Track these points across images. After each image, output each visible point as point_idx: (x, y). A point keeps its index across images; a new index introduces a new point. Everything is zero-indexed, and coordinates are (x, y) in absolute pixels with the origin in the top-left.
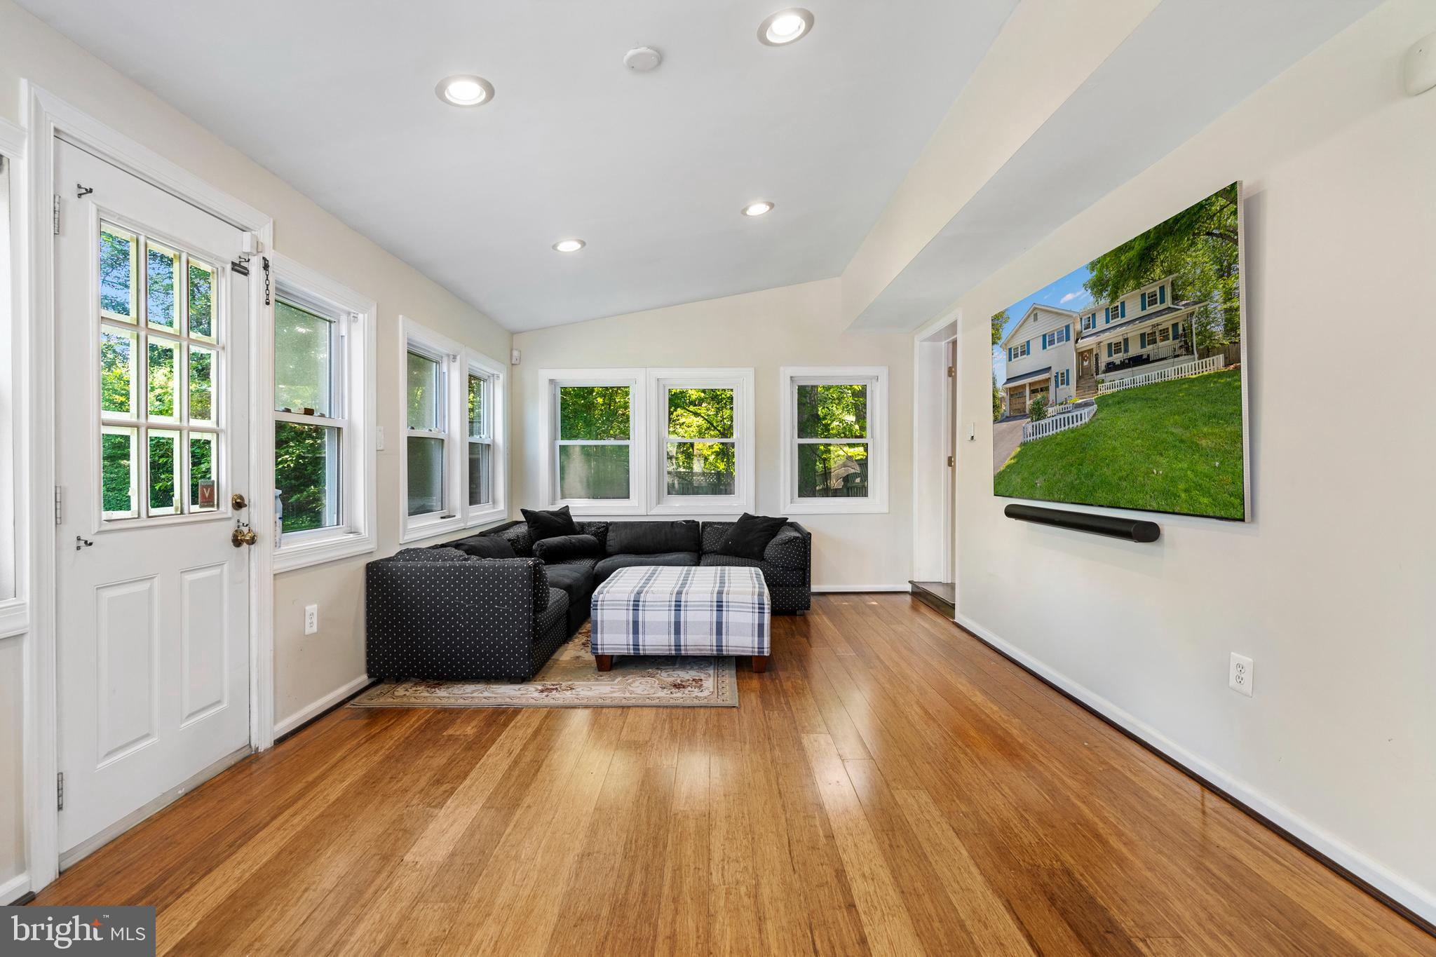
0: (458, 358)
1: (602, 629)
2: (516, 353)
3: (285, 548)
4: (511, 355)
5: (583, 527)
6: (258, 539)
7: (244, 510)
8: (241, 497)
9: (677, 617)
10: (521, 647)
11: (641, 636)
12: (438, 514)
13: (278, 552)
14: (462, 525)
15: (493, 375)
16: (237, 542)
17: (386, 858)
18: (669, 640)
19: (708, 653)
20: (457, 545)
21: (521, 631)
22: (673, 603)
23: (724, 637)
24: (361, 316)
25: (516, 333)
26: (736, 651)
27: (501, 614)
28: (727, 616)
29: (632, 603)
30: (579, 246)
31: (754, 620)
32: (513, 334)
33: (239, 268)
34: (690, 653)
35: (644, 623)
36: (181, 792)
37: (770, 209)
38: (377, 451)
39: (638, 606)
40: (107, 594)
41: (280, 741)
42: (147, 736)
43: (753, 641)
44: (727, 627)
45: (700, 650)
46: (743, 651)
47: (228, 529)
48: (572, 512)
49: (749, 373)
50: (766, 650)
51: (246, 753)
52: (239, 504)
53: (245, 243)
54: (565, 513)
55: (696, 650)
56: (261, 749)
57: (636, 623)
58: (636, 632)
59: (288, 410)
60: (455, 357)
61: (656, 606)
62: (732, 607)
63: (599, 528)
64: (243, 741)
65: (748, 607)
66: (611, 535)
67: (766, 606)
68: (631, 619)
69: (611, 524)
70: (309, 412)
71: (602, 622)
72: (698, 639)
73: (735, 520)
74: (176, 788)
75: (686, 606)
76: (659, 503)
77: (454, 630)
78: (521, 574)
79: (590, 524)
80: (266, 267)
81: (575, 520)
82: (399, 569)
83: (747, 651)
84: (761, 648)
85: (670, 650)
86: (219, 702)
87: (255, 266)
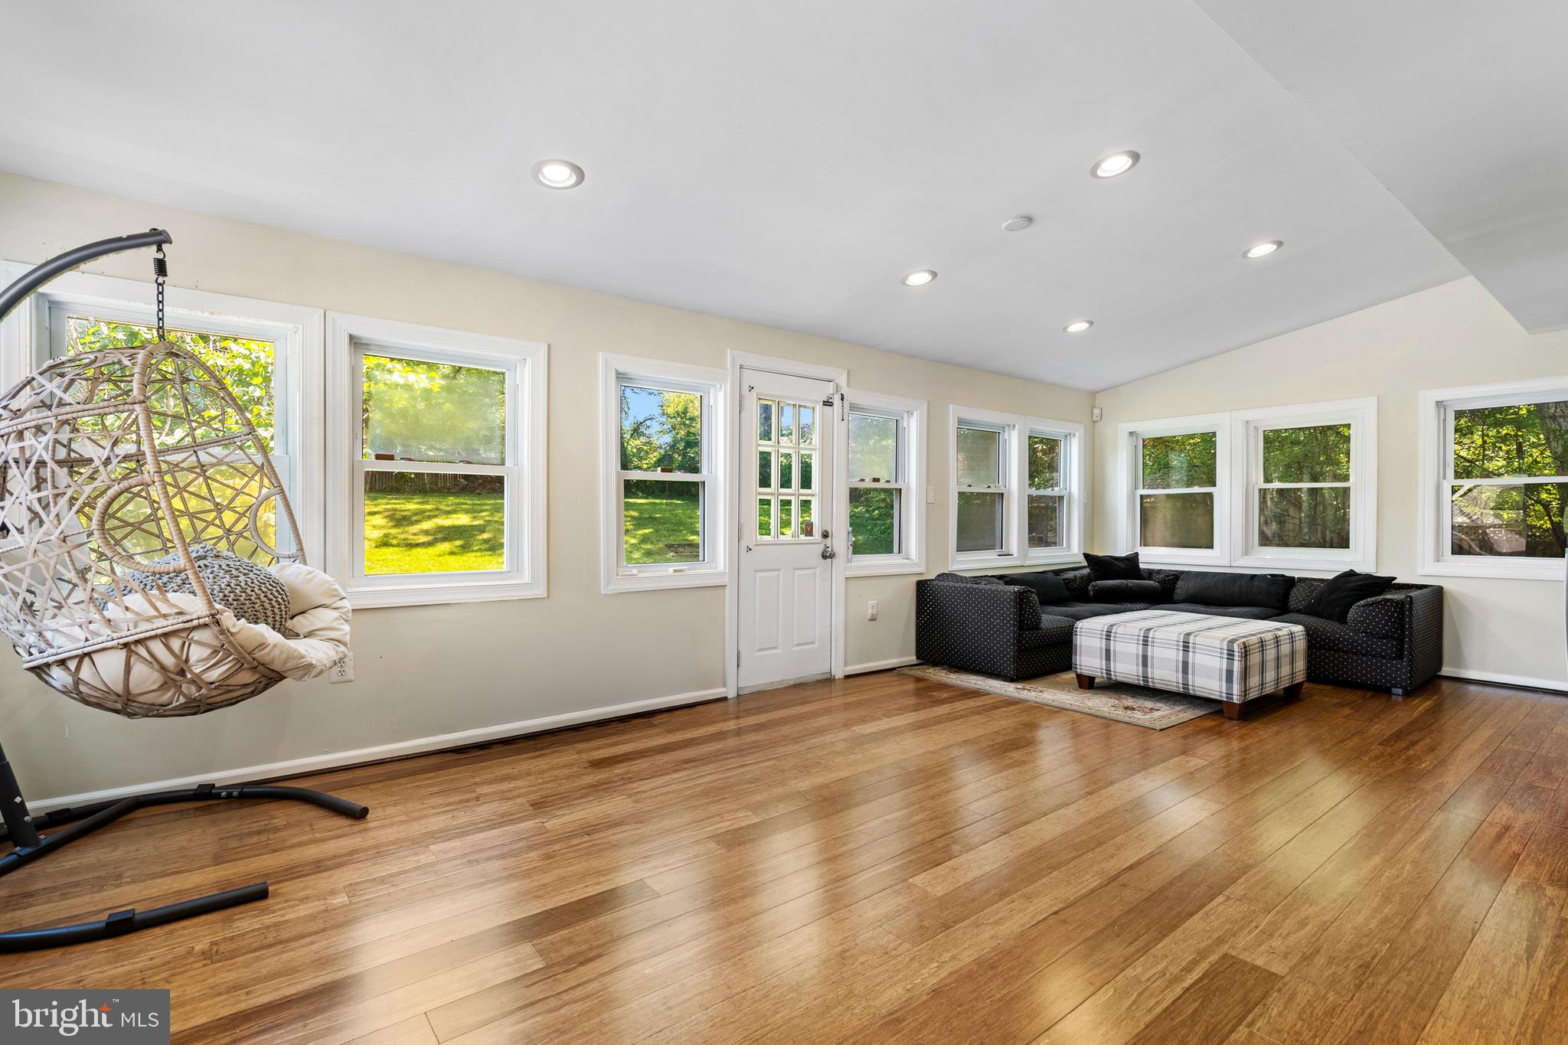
0: (1017, 426)
1: (1081, 652)
2: (1097, 411)
3: (854, 564)
4: (1092, 414)
5: (1150, 574)
6: (834, 555)
7: (829, 539)
8: (826, 532)
9: (1145, 651)
10: (1008, 653)
11: (1112, 663)
12: (998, 551)
13: (849, 565)
14: (1019, 563)
15: (1070, 434)
16: (824, 557)
17: (845, 725)
18: (1137, 671)
19: (1175, 689)
20: (1001, 577)
21: (1008, 640)
22: (1141, 638)
23: (1190, 676)
24: (915, 413)
25: (1099, 392)
26: (1202, 692)
27: (995, 626)
28: (1194, 657)
29: (1105, 633)
30: (1088, 325)
31: (1221, 664)
32: (1093, 394)
33: (828, 403)
34: (1158, 686)
35: (1115, 651)
36: (792, 683)
37: (1278, 248)
38: (927, 504)
39: (1110, 636)
40: (759, 574)
41: (847, 677)
42: (776, 648)
43: (1221, 686)
44: (1193, 667)
45: (1167, 685)
46: (1210, 694)
47: (820, 548)
48: (1141, 559)
49: (1370, 405)
50: (1235, 697)
51: (828, 676)
52: (825, 535)
53: (830, 388)
54: (1133, 559)
55: (1162, 684)
56: (837, 677)
57: (1108, 651)
58: (1108, 658)
59: (863, 480)
60: (1014, 426)
61: (1126, 638)
62: (1199, 649)
63: (1168, 576)
64: (826, 669)
65: (1217, 652)
66: (1180, 583)
67: (1236, 654)
68: (1104, 647)
69: (1182, 572)
70: (876, 480)
71: (1081, 646)
72: (1165, 675)
73: (1331, 576)
74: (791, 680)
75: (1153, 642)
76: (1246, 554)
77: (964, 634)
78: (1009, 597)
79: (1159, 572)
80: (842, 399)
81: (1142, 566)
82: (939, 587)
83: (1215, 695)
84: (1230, 694)
85: (1138, 680)
86: (813, 643)
87: (836, 400)
